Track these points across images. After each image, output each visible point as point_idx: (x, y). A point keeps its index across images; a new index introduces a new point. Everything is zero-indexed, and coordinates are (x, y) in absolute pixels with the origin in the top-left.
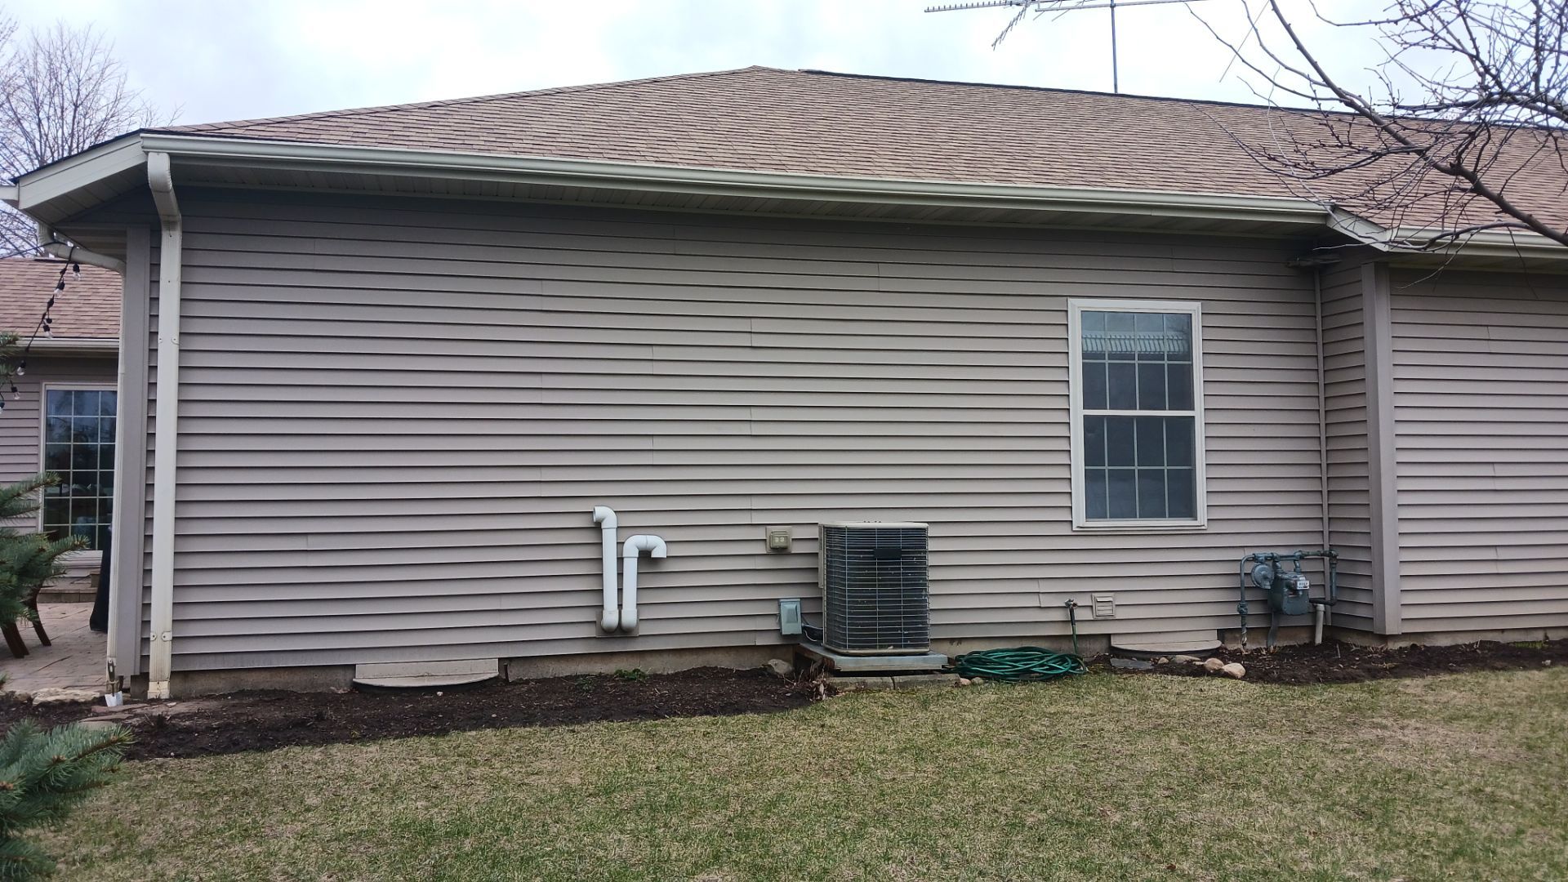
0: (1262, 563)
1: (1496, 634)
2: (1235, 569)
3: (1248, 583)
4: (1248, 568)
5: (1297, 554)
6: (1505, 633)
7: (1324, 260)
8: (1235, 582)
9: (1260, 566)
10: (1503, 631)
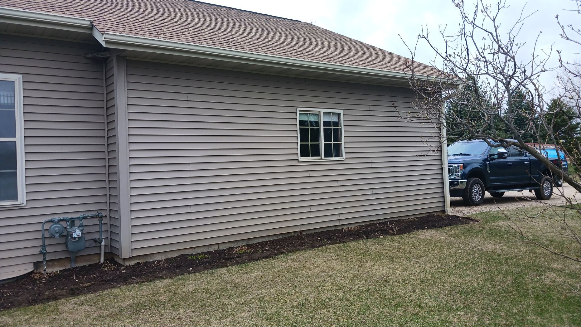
0: (56, 223)
1: (191, 250)
2: (39, 227)
3: (47, 235)
4: (47, 227)
5: (81, 217)
6: (196, 249)
7: (102, 55)
8: (39, 235)
9: (55, 225)
10: (195, 248)
